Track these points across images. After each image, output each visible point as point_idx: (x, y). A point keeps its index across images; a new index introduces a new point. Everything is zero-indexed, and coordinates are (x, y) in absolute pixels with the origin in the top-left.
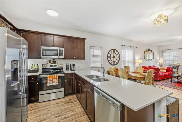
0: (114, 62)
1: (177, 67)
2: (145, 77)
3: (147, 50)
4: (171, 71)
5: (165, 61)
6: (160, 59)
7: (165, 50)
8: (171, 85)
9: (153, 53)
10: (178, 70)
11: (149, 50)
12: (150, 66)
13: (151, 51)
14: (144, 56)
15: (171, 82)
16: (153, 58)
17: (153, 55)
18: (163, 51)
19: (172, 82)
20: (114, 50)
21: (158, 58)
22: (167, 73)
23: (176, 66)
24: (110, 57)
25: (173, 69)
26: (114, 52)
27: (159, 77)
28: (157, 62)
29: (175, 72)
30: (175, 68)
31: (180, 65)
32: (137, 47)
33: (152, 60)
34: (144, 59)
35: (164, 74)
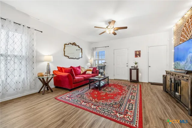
3: (71, 44)
6: (91, 59)
7: (95, 48)
9: (82, 50)
10: (104, 70)
11: (74, 44)
13: (79, 46)
14: (64, 52)
16: (82, 57)
17: (82, 52)
18: (93, 49)
21: (89, 58)
23: (103, 66)
28: (87, 62)
30: (102, 69)
31: (105, 65)
32: (42, 32)
33: (79, 58)
34: (65, 56)
35: (84, 77)
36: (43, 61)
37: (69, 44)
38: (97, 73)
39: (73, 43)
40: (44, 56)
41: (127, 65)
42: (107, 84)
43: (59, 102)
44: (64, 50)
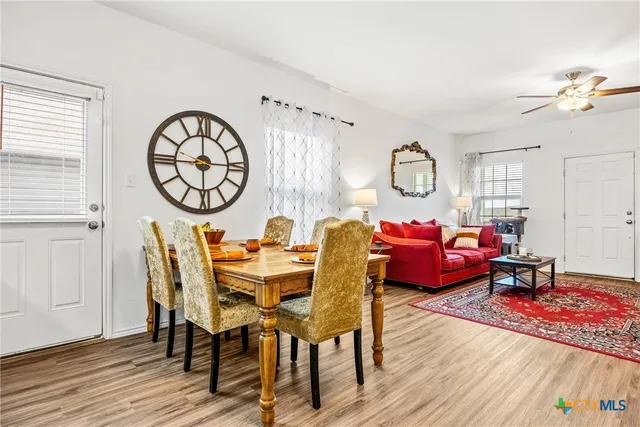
0: (204, 193)
1: (517, 227)
2: (310, 275)
3: (407, 147)
4: (496, 242)
5: (479, 200)
6: (460, 195)
7: (478, 156)
8: (482, 308)
9: (434, 165)
10: (519, 237)
11: (415, 147)
12: (414, 222)
13: (426, 153)
14: (393, 174)
15: (488, 293)
16: (435, 190)
17: (434, 171)
18: (473, 159)
19: (491, 293)
20: (205, 117)
21: (455, 191)
22: (480, 254)
23: (514, 222)
24: (172, 161)
25: (504, 236)
26: (204, 134)
27: (443, 272)
28: (448, 204)
29: (510, 247)
30: (510, 231)
31: (525, 219)
32: (352, 124)
33: (427, 194)
34: (393, 187)
35: (465, 257)
36: (350, 205)
37: (402, 150)
38: (495, 247)
39: (413, 145)
40: (354, 190)
41: (631, 218)
42: (550, 285)
43: (428, 315)
44: (392, 169)
